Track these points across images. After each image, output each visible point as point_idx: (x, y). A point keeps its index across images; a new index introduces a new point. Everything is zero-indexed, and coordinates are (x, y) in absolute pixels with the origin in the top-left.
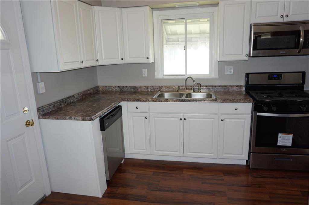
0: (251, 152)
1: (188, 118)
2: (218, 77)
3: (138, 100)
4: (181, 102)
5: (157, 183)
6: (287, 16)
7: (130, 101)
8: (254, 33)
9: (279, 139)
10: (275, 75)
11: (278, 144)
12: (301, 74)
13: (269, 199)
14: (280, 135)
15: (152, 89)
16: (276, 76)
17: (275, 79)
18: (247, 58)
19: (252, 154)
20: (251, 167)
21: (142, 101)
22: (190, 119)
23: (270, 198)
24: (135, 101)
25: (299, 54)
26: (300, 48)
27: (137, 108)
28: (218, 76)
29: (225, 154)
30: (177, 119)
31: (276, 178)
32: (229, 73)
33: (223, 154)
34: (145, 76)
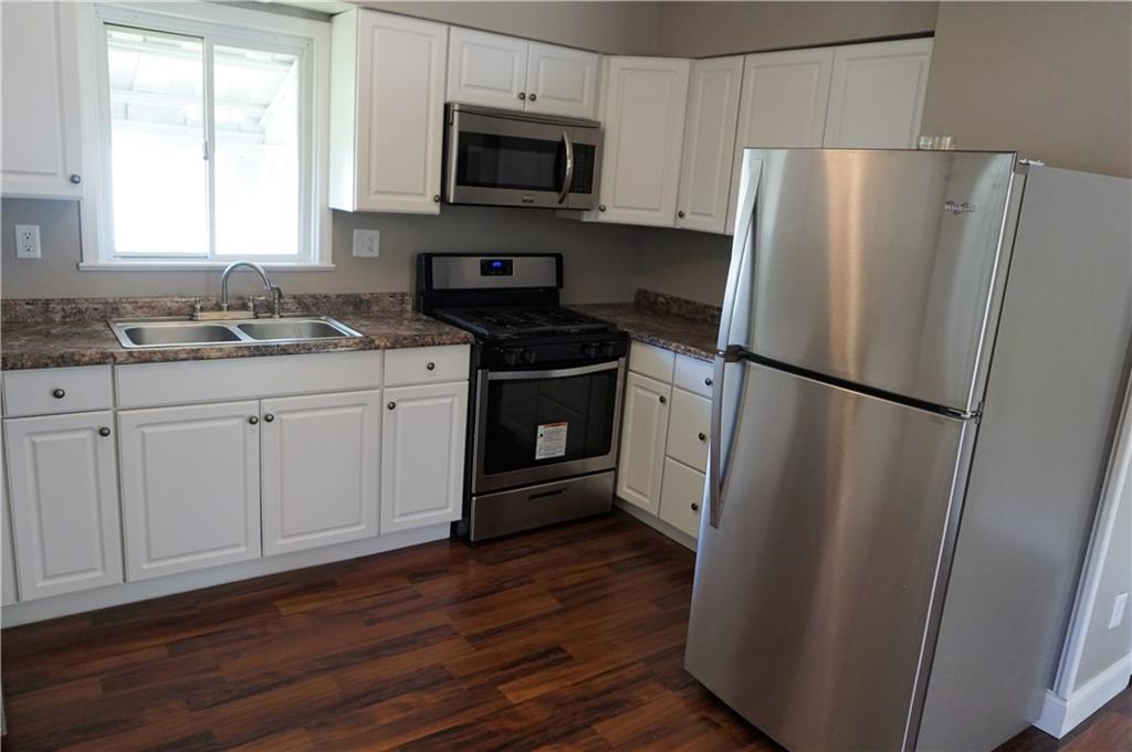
0: (474, 491)
1: (278, 413)
2: (333, 266)
3: (63, 361)
4: (255, 356)
5: (212, 675)
6: (533, 98)
7: (22, 368)
8: (461, 134)
9: (540, 441)
10: (497, 261)
11: (538, 457)
12: (554, 259)
13: (560, 606)
14: (541, 429)
15: (68, 311)
16: (499, 264)
17: (497, 274)
18: (435, 209)
19: (474, 498)
20: (472, 539)
21: (86, 364)
22: (284, 417)
23: (561, 600)
24: (46, 366)
25: (561, 206)
26: (564, 190)
27: (57, 394)
28: (333, 262)
29: (402, 515)
30: (235, 422)
31: (543, 550)
32: (365, 253)
33: (393, 517)
34: (31, 255)
